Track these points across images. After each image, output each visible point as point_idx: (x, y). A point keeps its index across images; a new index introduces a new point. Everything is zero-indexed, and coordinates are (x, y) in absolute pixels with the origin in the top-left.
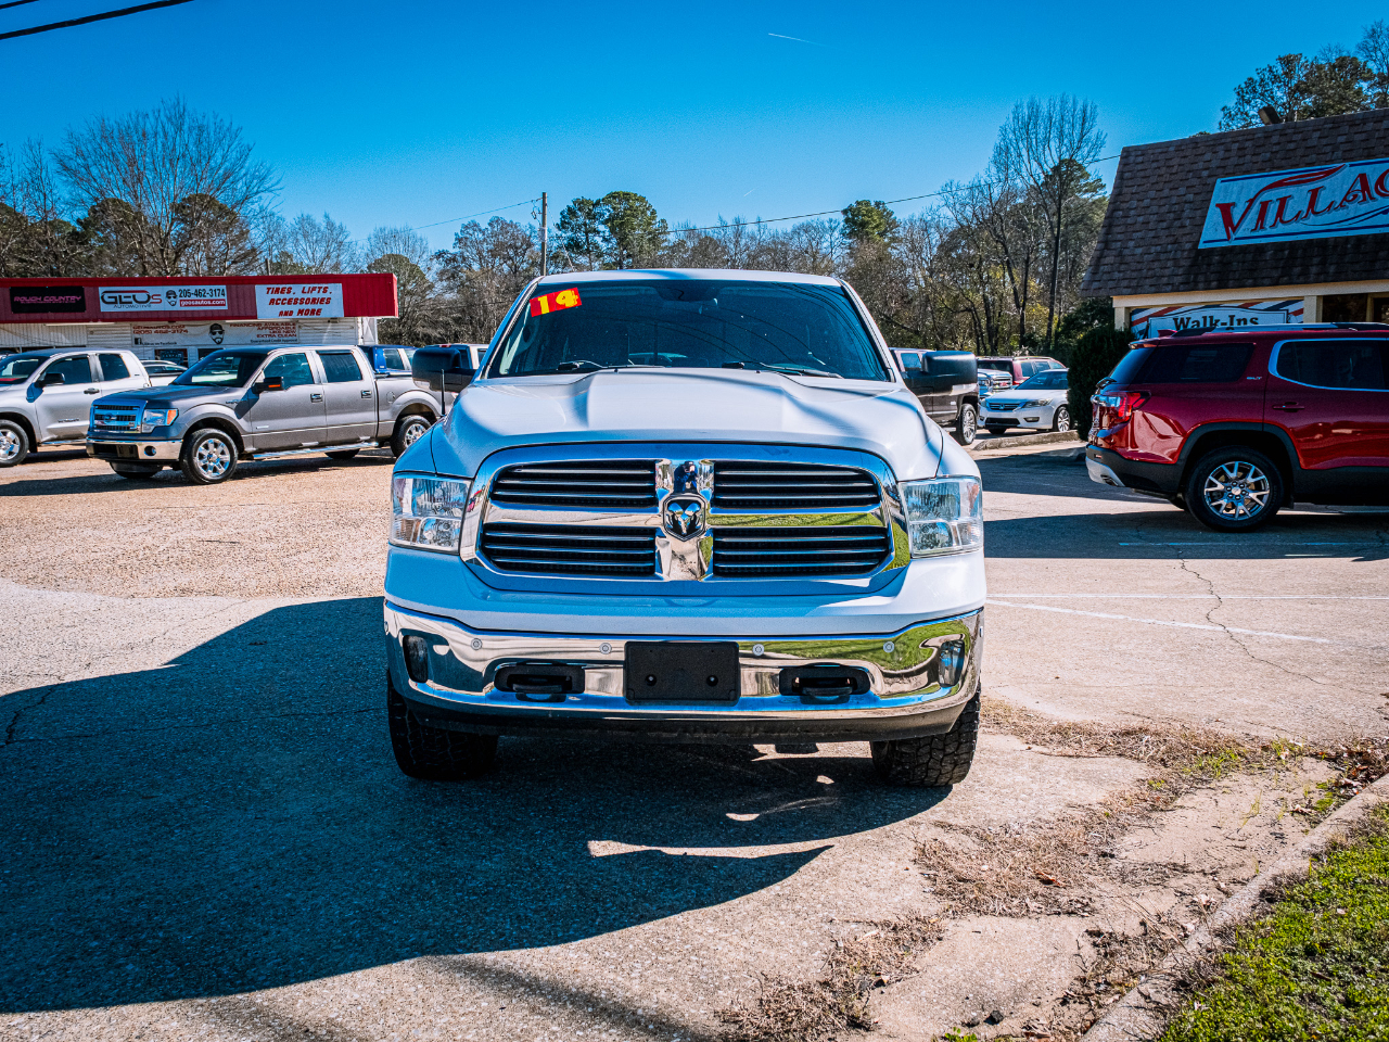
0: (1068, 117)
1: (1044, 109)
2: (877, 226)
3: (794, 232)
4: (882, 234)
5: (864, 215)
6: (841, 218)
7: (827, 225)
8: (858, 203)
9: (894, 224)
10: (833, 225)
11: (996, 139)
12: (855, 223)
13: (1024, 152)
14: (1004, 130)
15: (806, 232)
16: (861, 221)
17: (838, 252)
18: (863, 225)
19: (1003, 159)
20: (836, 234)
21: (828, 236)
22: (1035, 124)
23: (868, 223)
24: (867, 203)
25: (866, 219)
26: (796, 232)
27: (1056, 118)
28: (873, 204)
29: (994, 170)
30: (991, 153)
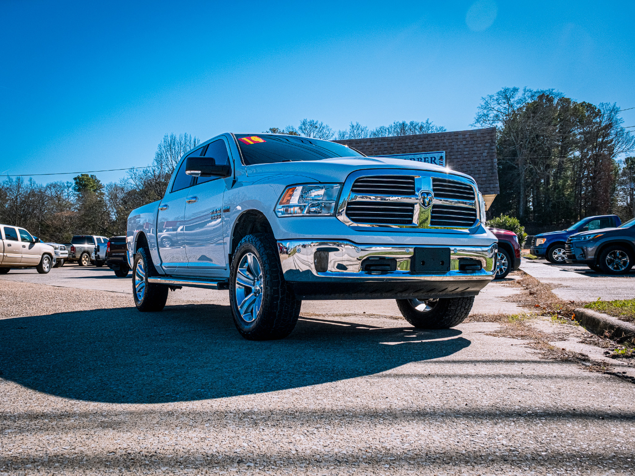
0: (188, 143)
1: (178, 139)
2: (92, 187)
3: (47, 186)
4: (95, 191)
5: (85, 181)
6: (74, 182)
7: (66, 185)
8: (82, 175)
9: (100, 187)
10: (69, 185)
11: (157, 150)
12: (81, 184)
13: (169, 157)
14: (160, 146)
15: (54, 187)
16: (84, 184)
17: (72, 198)
18: (85, 186)
19: (159, 159)
20: (70, 189)
21: (66, 190)
22: (174, 144)
23: (88, 185)
24: (87, 176)
25: (87, 183)
26: (49, 187)
27: (183, 142)
28: (90, 176)
29: (156, 164)
30: (154, 156)
